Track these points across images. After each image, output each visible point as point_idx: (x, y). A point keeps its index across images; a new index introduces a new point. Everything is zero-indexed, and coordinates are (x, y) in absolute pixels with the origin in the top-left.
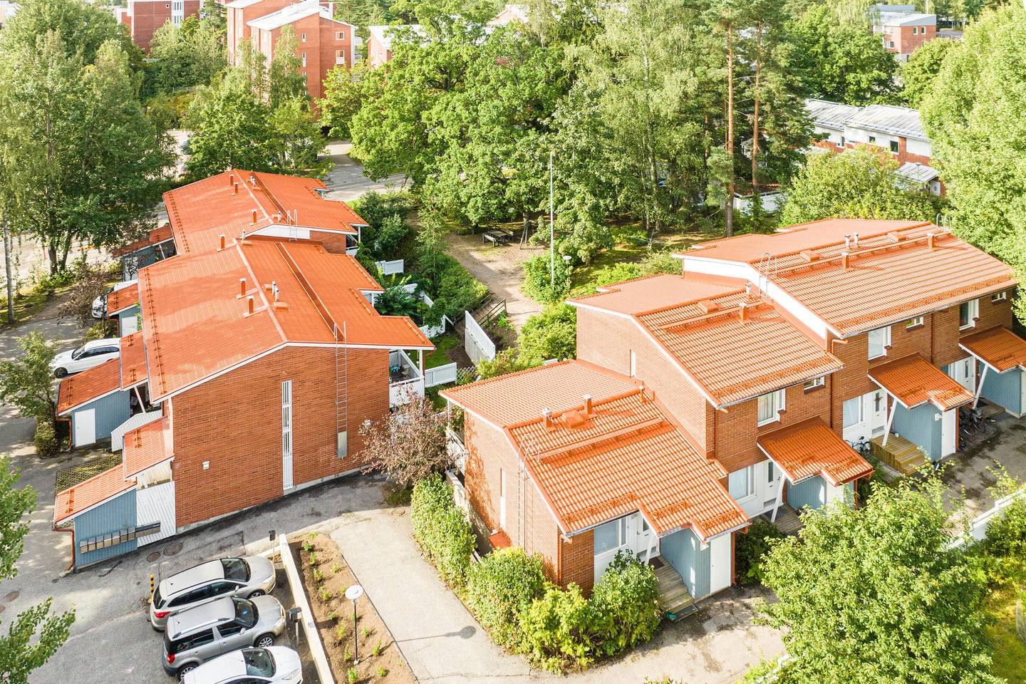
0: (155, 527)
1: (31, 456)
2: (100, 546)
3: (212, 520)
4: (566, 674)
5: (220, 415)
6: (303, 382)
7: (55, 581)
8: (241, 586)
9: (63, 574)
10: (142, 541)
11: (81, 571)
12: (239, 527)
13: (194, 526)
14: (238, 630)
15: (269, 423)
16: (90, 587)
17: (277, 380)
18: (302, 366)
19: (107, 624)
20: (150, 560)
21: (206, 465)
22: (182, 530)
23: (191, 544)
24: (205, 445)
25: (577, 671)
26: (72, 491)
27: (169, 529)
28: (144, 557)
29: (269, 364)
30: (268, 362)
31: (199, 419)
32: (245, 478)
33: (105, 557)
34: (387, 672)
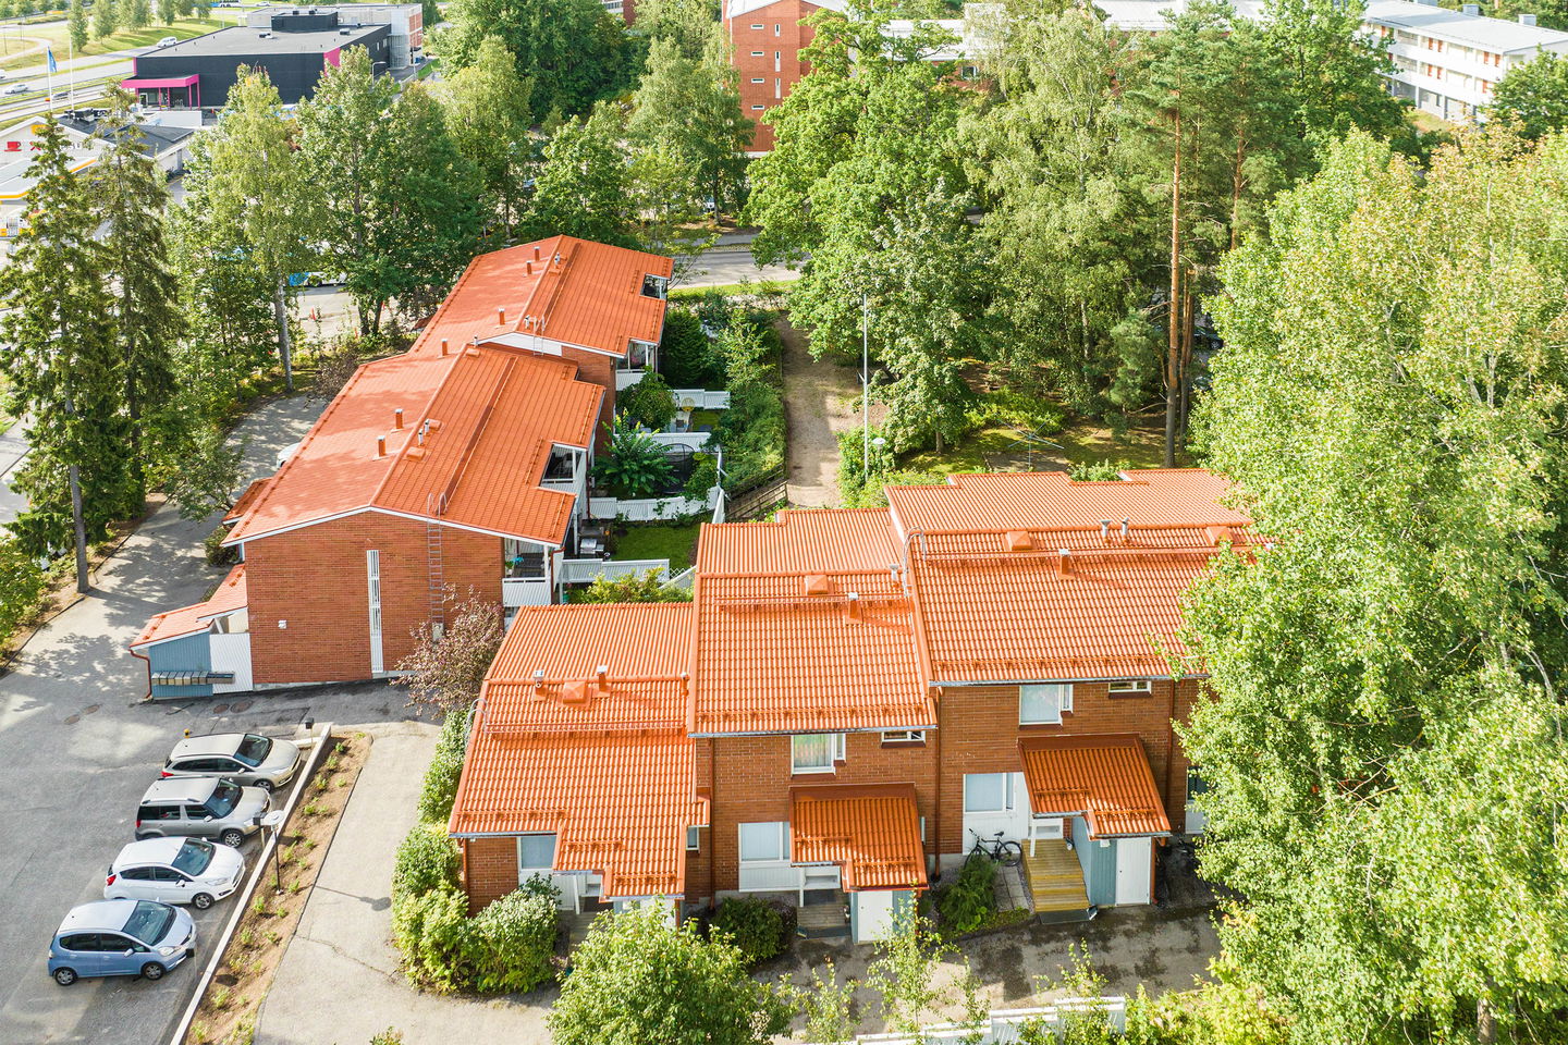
0: (228, 678)
1: (202, 560)
2: (171, 682)
3: (292, 685)
4: (422, 991)
5: (297, 573)
6: (392, 555)
7: (132, 705)
8: (247, 770)
9: (140, 700)
10: (218, 688)
11: (157, 702)
12: (311, 702)
13: (272, 686)
14: (204, 816)
15: (353, 593)
16: (152, 723)
17: (362, 547)
18: (390, 536)
19: (140, 766)
20: (216, 712)
21: (282, 624)
22: (259, 688)
23: (260, 705)
24: (281, 602)
25: (433, 993)
26: (164, 617)
27: (244, 682)
28: (212, 707)
29: (351, 528)
30: (351, 523)
31: (274, 573)
32: (328, 649)
33: (180, 695)
34: (287, 914)
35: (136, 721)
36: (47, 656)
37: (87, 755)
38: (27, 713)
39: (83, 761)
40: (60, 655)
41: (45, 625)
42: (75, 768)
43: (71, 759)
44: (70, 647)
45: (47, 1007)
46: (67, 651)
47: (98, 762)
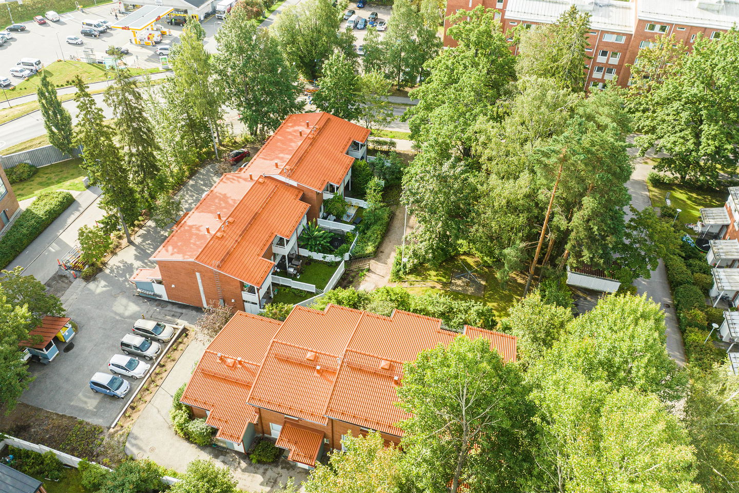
0: (160, 295)
3: (180, 303)
5: (175, 273)
6: (204, 276)
7: (133, 296)
8: (156, 335)
9: (136, 294)
10: (156, 298)
11: (141, 296)
13: (174, 301)
15: (194, 283)
16: (137, 304)
17: (194, 271)
18: (202, 270)
20: (157, 306)
21: (173, 286)
22: (170, 301)
23: (169, 307)
24: (172, 280)
26: (141, 270)
27: (165, 298)
28: (156, 303)
29: (189, 264)
31: (168, 271)
32: (189, 296)
34: (152, 392)
35: (133, 302)
36: (114, 267)
37: (117, 312)
38: (104, 289)
39: (116, 313)
40: (118, 267)
41: (116, 254)
42: (113, 315)
43: (113, 311)
44: (121, 265)
45: (89, 398)
46: (120, 267)
47: (119, 315)
